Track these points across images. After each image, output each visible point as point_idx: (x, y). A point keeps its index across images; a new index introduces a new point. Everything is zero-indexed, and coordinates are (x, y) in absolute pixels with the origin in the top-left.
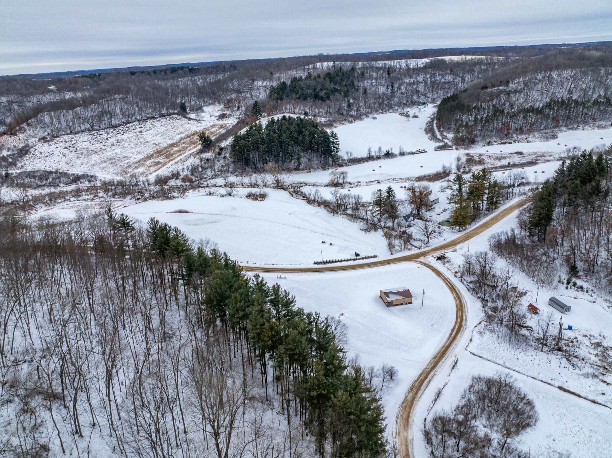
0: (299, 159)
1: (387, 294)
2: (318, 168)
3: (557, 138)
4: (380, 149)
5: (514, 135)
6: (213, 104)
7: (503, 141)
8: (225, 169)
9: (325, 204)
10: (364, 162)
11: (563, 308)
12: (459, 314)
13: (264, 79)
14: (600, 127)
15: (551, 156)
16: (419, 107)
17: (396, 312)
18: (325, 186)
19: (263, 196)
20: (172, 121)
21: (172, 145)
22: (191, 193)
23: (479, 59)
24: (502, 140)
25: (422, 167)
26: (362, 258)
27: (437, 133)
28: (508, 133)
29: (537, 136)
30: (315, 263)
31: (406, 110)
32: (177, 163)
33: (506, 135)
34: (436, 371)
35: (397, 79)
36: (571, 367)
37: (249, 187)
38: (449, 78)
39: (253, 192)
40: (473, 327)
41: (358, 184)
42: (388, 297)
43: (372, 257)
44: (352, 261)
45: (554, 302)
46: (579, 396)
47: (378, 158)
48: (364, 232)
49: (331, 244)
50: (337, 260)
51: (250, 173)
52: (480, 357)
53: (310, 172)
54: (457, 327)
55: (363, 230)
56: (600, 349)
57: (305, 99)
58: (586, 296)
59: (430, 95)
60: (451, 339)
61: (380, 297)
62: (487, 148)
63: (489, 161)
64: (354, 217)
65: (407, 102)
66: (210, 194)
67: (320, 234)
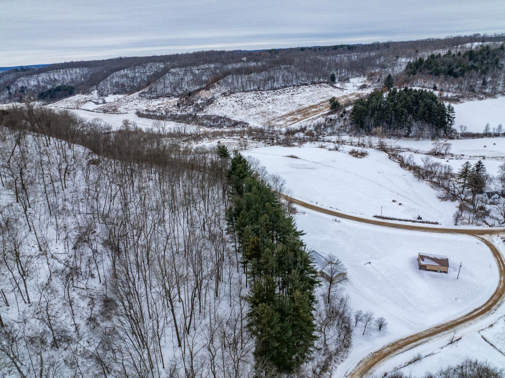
0: (409, 128)
1: (422, 257)
2: (428, 138)
4: (500, 127)
6: (359, 76)
8: (342, 129)
9: (415, 169)
13: (408, 57)
19: (363, 155)
20: (319, 88)
21: (312, 107)
22: (308, 145)
30: (375, 216)
32: (308, 120)
37: (355, 146)
39: (356, 150)
41: (460, 157)
44: (411, 222)
47: (497, 135)
48: (439, 200)
49: (400, 204)
50: (397, 218)
52: (491, 345)
53: (418, 140)
54: (483, 308)
55: (440, 198)
57: (437, 74)
60: (468, 317)
61: (418, 259)
66: (322, 147)
67: (396, 194)
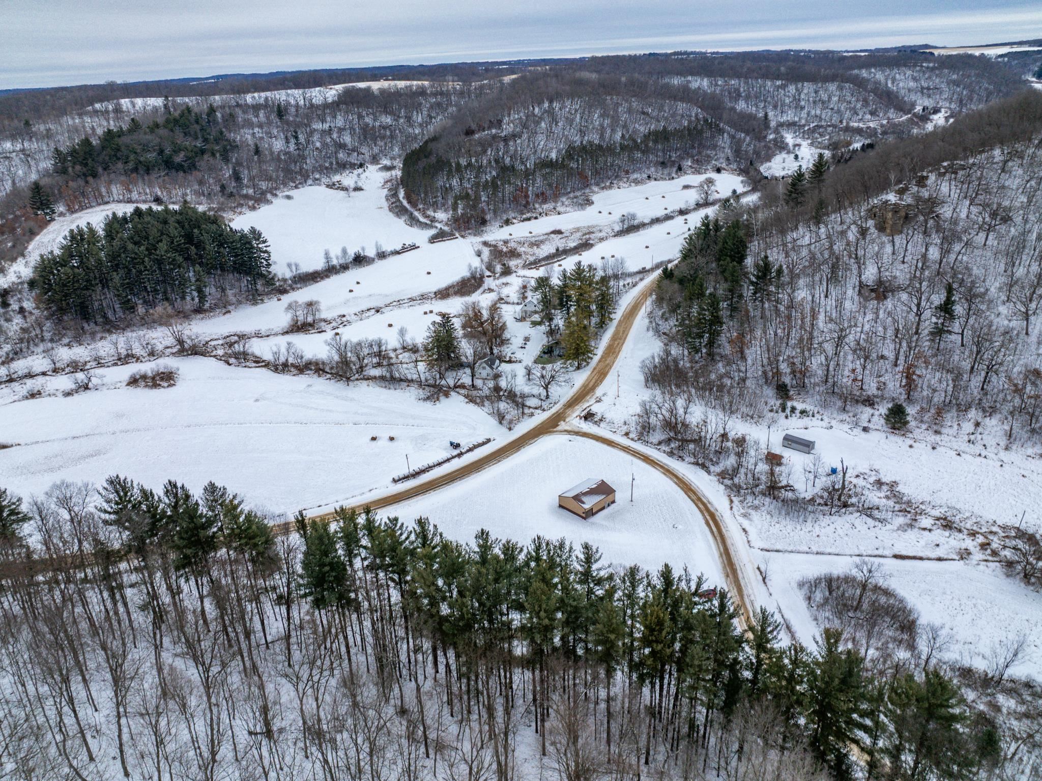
0: (200, 291)
1: (577, 498)
2: (240, 302)
3: (593, 203)
4: (344, 251)
5: (537, 206)
7: (524, 216)
8: (33, 334)
9: (316, 368)
10: (322, 278)
11: (808, 446)
12: (694, 498)
14: (637, 182)
15: (601, 231)
16: (356, 172)
17: (604, 523)
18: (283, 334)
19: (166, 378)
23: (418, 87)
24: (523, 214)
25: (429, 273)
26: (470, 450)
27: (416, 214)
28: (528, 203)
29: (566, 203)
30: (395, 481)
31: (337, 178)
33: (525, 206)
34: (749, 596)
35: (298, 125)
36: (880, 524)
37: (116, 364)
38: (387, 120)
39: (142, 372)
40: (729, 511)
41: (343, 321)
42: (583, 503)
43: (484, 444)
44: (457, 459)
45: (790, 441)
46: (921, 559)
47: (344, 268)
48: (428, 404)
49: (392, 439)
50: (431, 464)
51: (99, 335)
52: (777, 551)
53: (229, 312)
54: (708, 517)
55: (425, 400)
56: (885, 488)
58: (815, 422)
59: (364, 150)
60: (718, 538)
61: (561, 506)
62: (507, 230)
63: (523, 249)
64: (392, 380)
65: (331, 164)
66: (33, 395)
67: (351, 425)
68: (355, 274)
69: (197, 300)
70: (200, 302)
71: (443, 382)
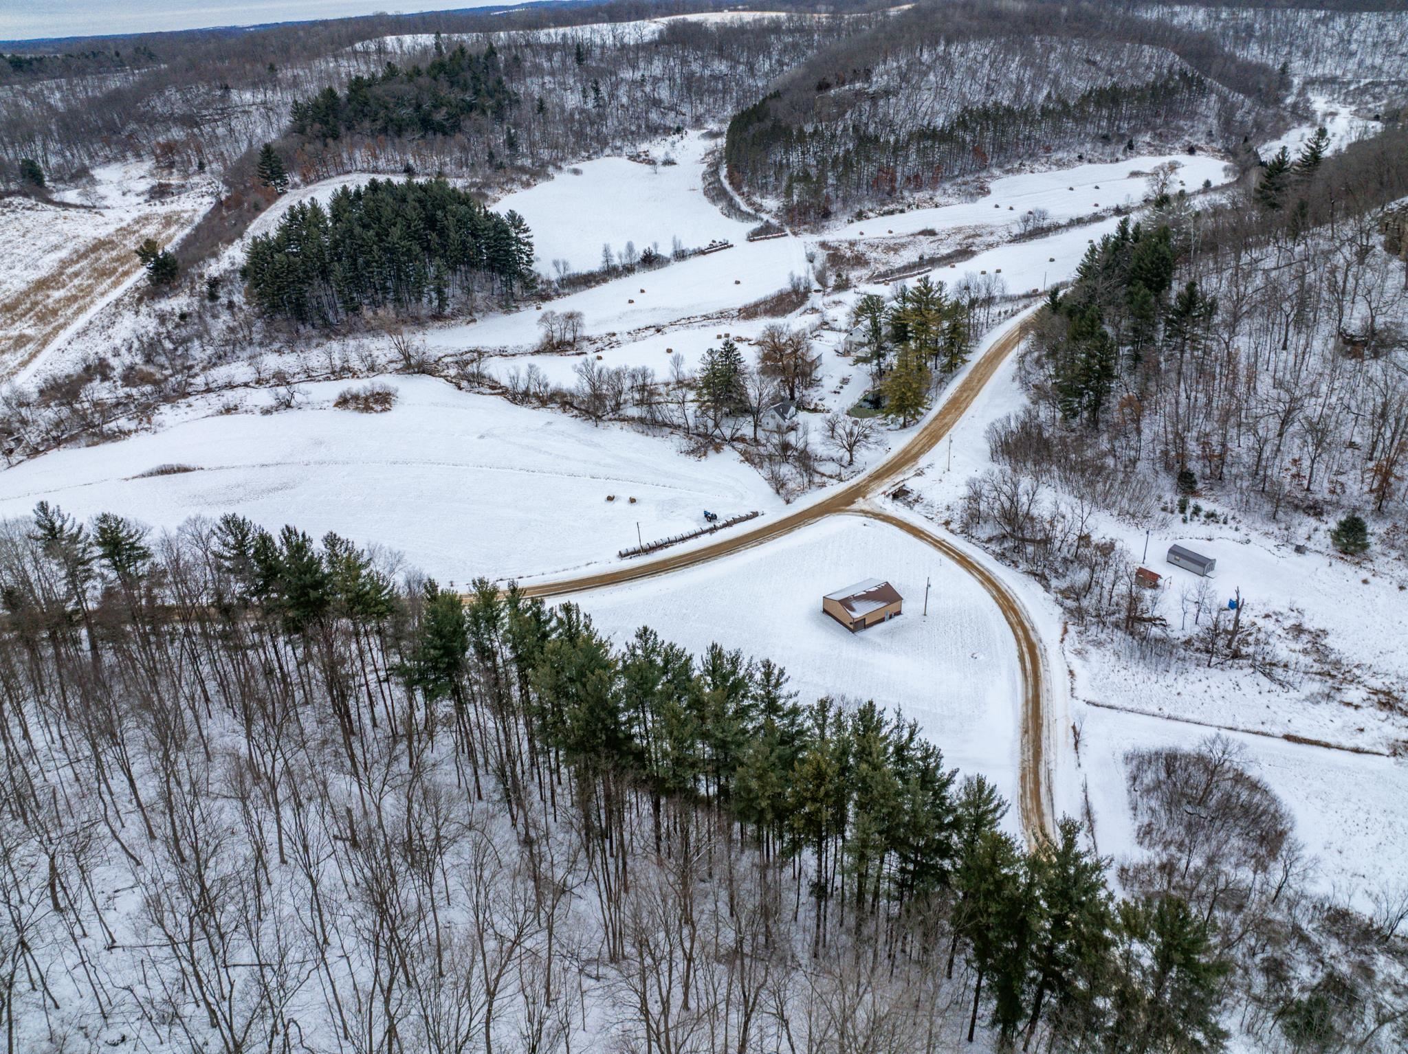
0: (439, 292)
1: (846, 603)
2: (490, 309)
3: (989, 192)
4: (630, 248)
5: (906, 194)
6: (120, 158)
7: (886, 208)
8: (240, 336)
9: (561, 400)
10: (598, 283)
11: (1203, 565)
12: (1014, 620)
13: (254, 86)
14: (1060, 164)
15: (992, 234)
16: (670, 139)
17: (878, 640)
18: (532, 354)
19: (382, 400)
21: (43, 285)
22: (166, 414)
23: (772, 20)
24: (884, 205)
25: (738, 283)
26: (728, 524)
27: (738, 199)
28: (893, 189)
29: (950, 191)
30: (622, 556)
31: (643, 147)
32: (84, 332)
33: (889, 194)
34: (1047, 763)
35: (602, 73)
36: (1279, 688)
37: (328, 379)
38: (721, 67)
39: (354, 391)
40: (1058, 644)
41: (611, 340)
42: (853, 610)
43: (748, 518)
44: (707, 536)
45: (1178, 556)
46: (1327, 746)
47: (629, 270)
48: (692, 459)
49: (633, 501)
50: (672, 538)
51: (314, 342)
52: (1110, 707)
53: (474, 321)
54: (1025, 649)
55: (688, 453)
56: (1305, 637)
57: (399, 132)
58: (1227, 531)
59: (685, 108)
60: (1030, 680)
61: (825, 611)
62: (859, 226)
63: (874, 255)
64: (652, 424)
65: (639, 127)
66: (229, 410)
67: (588, 478)
68: (642, 278)
69: (436, 303)
70: (439, 305)
71: (717, 432)
